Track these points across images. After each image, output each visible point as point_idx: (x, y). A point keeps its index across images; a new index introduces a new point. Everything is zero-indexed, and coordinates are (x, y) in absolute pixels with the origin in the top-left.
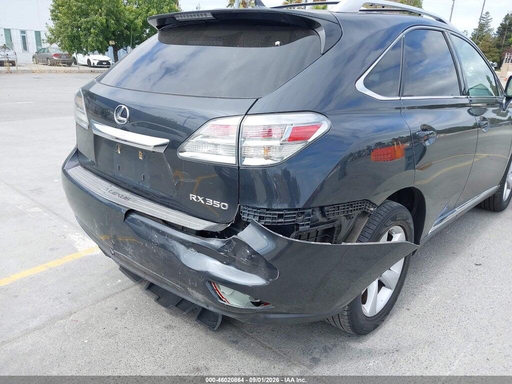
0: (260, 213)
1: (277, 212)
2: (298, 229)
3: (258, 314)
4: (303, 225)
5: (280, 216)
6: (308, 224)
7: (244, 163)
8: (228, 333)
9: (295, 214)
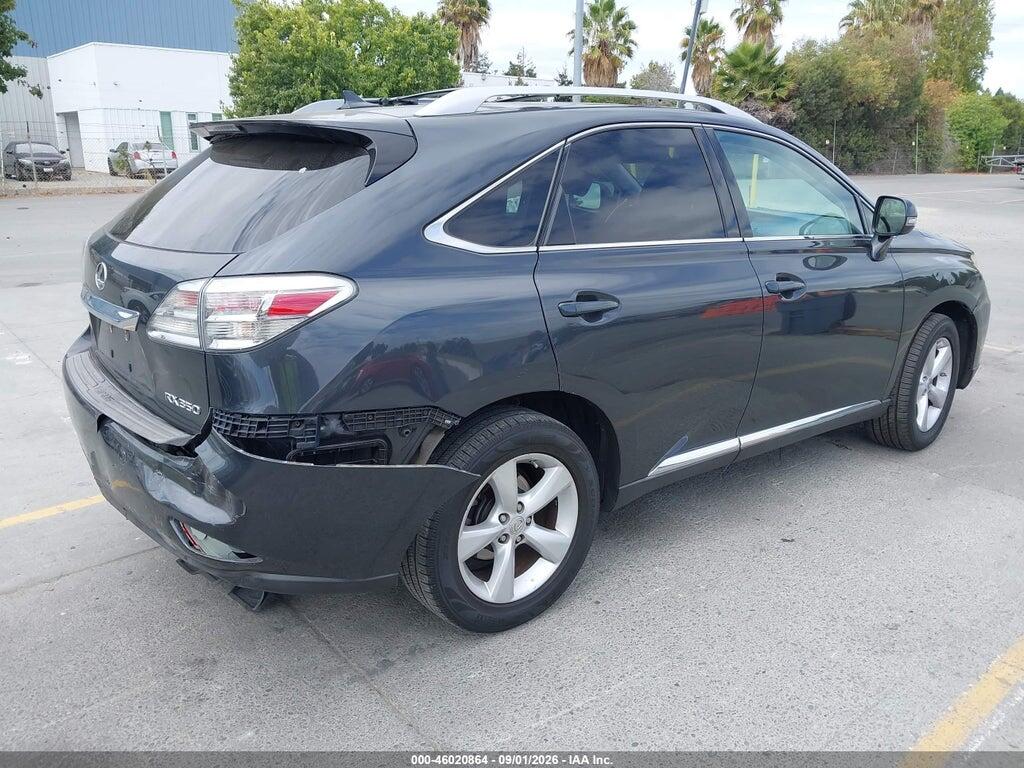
0: (234, 420)
1: (258, 420)
2: (295, 447)
3: (249, 573)
4: (303, 440)
5: (261, 425)
6: (313, 439)
7: (211, 346)
8: (274, 618)
9: (286, 422)
